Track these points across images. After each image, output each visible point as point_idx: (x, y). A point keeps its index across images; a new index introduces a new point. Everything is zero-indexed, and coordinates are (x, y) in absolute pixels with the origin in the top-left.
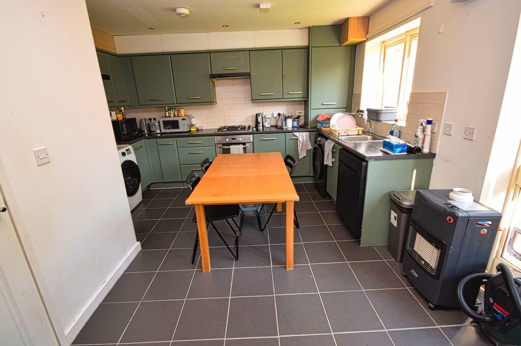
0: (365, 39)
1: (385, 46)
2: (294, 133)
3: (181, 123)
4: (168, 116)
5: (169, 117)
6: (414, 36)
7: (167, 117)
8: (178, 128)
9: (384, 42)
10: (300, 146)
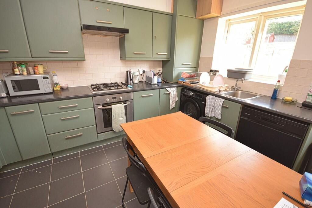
0: (219, 15)
1: (229, 24)
2: (167, 89)
3: (41, 82)
4: (18, 73)
5: (20, 75)
6: (268, 17)
7: (17, 75)
8: (38, 88)
9: (229, 20)
10: (171, 99)
